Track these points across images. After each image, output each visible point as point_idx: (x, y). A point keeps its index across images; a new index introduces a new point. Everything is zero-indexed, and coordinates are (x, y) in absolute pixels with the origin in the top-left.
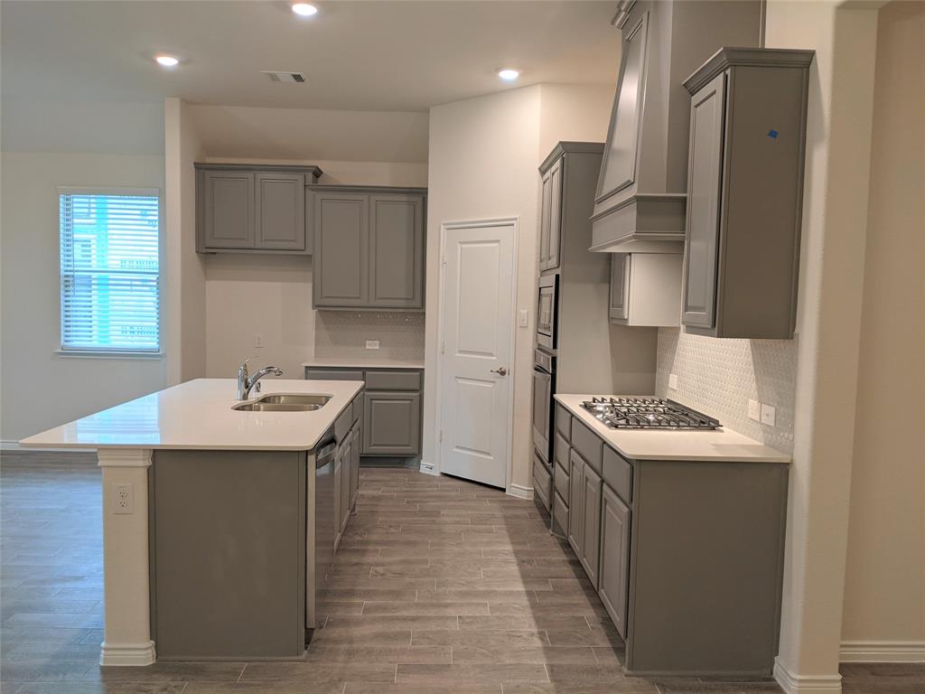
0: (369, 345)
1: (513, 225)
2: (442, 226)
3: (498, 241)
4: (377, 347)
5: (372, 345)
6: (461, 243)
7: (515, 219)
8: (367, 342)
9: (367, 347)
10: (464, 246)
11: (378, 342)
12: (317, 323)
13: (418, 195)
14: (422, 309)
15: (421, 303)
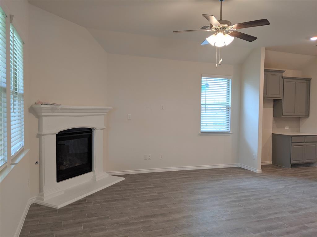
0: (286, 128)
4: (288, 129)
5: (287, 128)
8: (286, 127)
9: (286, 129)
11: (288, 127)
12: (273, 121)
13: (309, 80)
14: (308, 116)
15: (308, 114)
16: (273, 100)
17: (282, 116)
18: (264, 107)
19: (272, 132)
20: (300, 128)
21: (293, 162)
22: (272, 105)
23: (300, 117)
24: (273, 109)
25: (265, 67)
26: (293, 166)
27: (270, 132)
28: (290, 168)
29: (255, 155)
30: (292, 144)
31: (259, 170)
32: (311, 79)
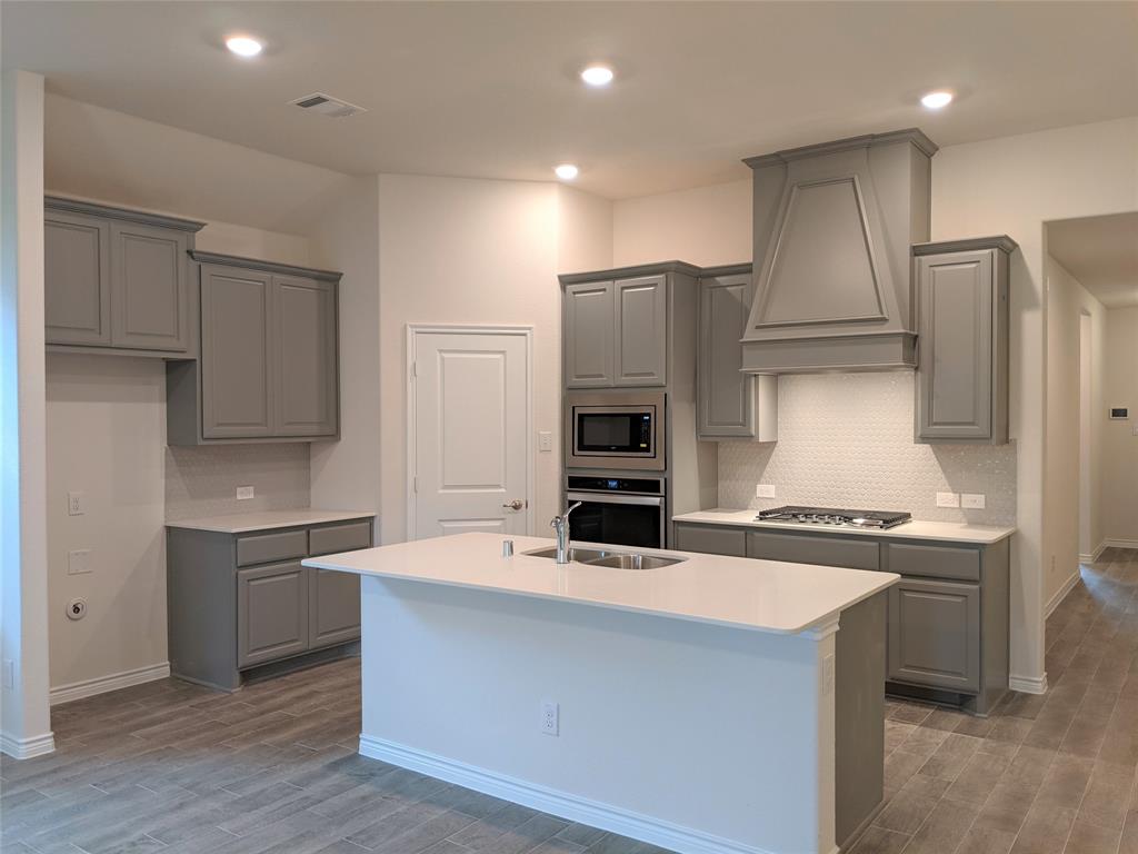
0: (242, 493)
1: (525, 335)
2: (409, 329)
3: (503, 352)
4: (252, 496)
5: (245, 494)
6: (441, 351)
7: (529, 329)
8: (239, 489)
9: (239, 497)
10: (446, 355)
11: (252, 488)
12: (167, 465)
13: (329, 281)
14: (335, 436)
15: (335, 428)
16: (164, 364)
17: (201, 442)
18: (49, 397)
19: (163, 519)
20: (309, 488)
21: (250, 658)
22: (159, 384)
23: (309, 443)
24: (164, 406)
25: (46, 186)
26: (249, 675)
27: (156, 517)
28: (237, 689)
29: (12, 664)
30: (242, 572)
31: (35, 742)
32: (342, 274)
